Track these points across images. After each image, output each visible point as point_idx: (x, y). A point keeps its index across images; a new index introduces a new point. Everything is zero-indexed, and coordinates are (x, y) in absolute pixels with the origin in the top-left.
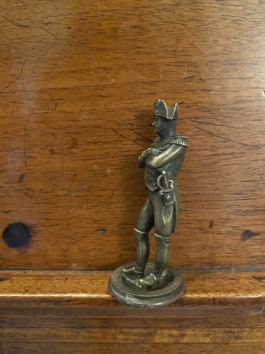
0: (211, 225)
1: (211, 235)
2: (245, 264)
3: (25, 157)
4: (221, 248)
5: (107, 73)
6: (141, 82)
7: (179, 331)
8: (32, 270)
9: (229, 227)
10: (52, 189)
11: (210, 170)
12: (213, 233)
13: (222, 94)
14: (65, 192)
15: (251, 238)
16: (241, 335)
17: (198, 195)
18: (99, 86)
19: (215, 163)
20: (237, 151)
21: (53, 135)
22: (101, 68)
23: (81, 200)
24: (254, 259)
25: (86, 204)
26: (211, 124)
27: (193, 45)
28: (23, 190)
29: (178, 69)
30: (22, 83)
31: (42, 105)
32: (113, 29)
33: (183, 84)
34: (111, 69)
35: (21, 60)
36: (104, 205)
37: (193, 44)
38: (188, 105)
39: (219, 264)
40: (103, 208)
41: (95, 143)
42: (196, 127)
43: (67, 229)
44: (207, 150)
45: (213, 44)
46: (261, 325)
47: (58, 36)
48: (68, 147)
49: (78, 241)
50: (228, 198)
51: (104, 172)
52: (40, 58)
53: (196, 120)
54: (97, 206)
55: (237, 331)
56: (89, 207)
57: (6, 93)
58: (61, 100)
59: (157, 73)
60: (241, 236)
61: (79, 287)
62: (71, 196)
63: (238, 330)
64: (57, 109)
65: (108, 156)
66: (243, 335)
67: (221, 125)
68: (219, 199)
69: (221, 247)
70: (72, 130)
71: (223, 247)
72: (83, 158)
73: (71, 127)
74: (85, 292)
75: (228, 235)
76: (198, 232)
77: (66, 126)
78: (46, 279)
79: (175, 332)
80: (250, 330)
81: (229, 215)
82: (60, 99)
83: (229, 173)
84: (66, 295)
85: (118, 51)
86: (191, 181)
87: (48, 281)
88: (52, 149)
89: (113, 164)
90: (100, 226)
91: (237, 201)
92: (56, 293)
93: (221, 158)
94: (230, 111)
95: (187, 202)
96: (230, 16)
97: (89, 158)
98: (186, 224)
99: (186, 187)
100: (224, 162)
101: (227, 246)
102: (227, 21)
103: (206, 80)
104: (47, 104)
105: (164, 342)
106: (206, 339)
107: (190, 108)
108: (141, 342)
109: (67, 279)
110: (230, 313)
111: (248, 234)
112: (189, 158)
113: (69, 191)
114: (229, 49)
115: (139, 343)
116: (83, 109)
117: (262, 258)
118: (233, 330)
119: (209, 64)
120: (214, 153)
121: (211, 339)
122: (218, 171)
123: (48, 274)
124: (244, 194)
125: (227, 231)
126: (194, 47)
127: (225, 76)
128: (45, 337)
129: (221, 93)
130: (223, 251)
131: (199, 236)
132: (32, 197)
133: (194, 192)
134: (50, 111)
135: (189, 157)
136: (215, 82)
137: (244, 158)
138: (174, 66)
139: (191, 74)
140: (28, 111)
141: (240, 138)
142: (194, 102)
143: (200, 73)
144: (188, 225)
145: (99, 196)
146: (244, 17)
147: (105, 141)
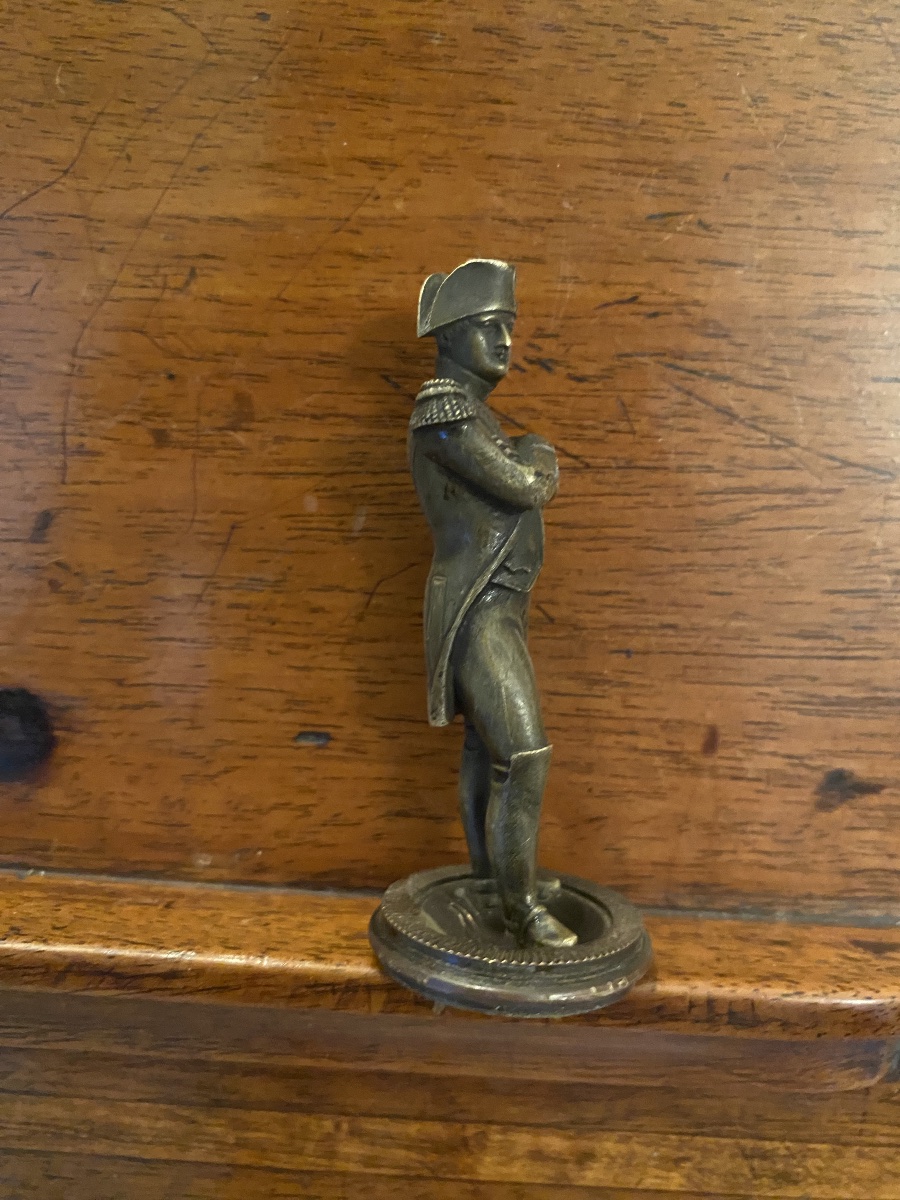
0: (711, 743)
1: (707, 782)
2: (825, 898)
3: (64, 450)
4: (744, 832)
5: (381, 179)
6: (494, 219)
7: (570, 1138)
8: (46, 869)
9: (774, 754)
10: (150, 574)
11: (717, 543)
12: (714, 773)
13: (771, 281)
14: (195, 587)
15: (853, 801)
16: (800, 1170)
17: (671, 632)
18: (347, 219)
19: (737, 519)
20: (816, 483)
21: (171, 377)
22: (361, 161)
23: (248, 619)
24: (857, 882)
25: (263, 637)
26: (726, 379)
27: (684, 106)
28: (45, 568)
29: (625, 183)
30: (78, 190)
31: (143, 271)
32: (412, 30)
33: (639, 235)
34: (396, 165)
35: (83, 111)
36: (332, 643)
37: (682, 102)
38: (653, 309)
39: (731, 892)
40: (327, 654)
41: (314, 417)
42: (679, 389)
43: (188, 724)
44: (709, 469)
45: (750, 110)
46: (874, 1134)
47: (221, 40)
48: (220, 425)
49: (226, 771)
50: (777, 648)
51: (342, 523)
52: (150, 111)
53: (679, 363)
54: (307, 647)
55: (783, 1152)
56: (274, 648)
57: (21, 219)
58: (213, 257)
59: (552, 191)
60: (816, 793)
61: (214, 931)
62: (213, 603)
63: (788, 1148)
64: (193, 288)
65: (359, 469)
66: (804, 1167)
67: (763, 388)
68: (745, 651)
69: (744, 827)
70: (239, 365)
71: (749, 828)
72: (270, 469)
73: (236, 355)
74: (236, 949)
75: (768, 782)
76: (663, 767)
77: (219, 350)
78: (95, 901)
79: (555, 1143)
80: (834, 1150)
81: (777, 712)
82: (206, 256)
83: (783, 559)
84: (164, 955)
85: (422, 109)
86: (649, 578)
87: (102, 907)
88: (164, 427)
89: (373, 498)
90: (312, 719)
91: (807, 662)
92: (125, 944)
93: (757, 504)
94: (796, 340)
95: (628, 653)
96: (814, 21)
97: (292, 469)
98: (619, 734)
99: (630, 600)
100: (766, 520)
101: (763, 824)
102: (802, 36)
103: (720, 228)
104: (162, 271)
105: (514, 1179)
106: (667, 1178)
107: (660, 320)
108: (426, 1173)
109: (173, 905)
110: (764, 1076)
111: (840, 787)
112: (648, 494)
113: (208, 583)
114: (803, 130)
115: (420, 1177)
116: (284, 296)
117: (886, 880)
118: (768, 1145)
119: (733, 173)
120: (733, 482)
121: (688, 1177)
122: (746, 548)
123: (103, 885)
124: (831, 637)
125: (767, 771)
126: (686, 114)
127: (786, 219)
128: (67, 1132)
129: (768, 276)
130: (747, 843)
131: (665, 781)
132: (72, 598)
133: (656, 617)
134: (168, 295)
135: (647, 490)
136: (750, 237)
137: (837, 510)
138: (613, 172)
139: (668, 206)
140: (91, 287)
141: (827, 438)
142: (674, 299)
143: (700, 203)
144: (628, 739)
145: (315, 611)
146: (859, 26)
147: (353, 413)
